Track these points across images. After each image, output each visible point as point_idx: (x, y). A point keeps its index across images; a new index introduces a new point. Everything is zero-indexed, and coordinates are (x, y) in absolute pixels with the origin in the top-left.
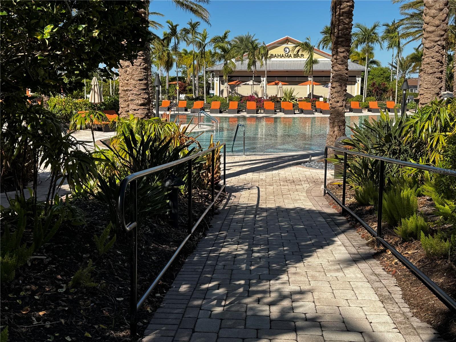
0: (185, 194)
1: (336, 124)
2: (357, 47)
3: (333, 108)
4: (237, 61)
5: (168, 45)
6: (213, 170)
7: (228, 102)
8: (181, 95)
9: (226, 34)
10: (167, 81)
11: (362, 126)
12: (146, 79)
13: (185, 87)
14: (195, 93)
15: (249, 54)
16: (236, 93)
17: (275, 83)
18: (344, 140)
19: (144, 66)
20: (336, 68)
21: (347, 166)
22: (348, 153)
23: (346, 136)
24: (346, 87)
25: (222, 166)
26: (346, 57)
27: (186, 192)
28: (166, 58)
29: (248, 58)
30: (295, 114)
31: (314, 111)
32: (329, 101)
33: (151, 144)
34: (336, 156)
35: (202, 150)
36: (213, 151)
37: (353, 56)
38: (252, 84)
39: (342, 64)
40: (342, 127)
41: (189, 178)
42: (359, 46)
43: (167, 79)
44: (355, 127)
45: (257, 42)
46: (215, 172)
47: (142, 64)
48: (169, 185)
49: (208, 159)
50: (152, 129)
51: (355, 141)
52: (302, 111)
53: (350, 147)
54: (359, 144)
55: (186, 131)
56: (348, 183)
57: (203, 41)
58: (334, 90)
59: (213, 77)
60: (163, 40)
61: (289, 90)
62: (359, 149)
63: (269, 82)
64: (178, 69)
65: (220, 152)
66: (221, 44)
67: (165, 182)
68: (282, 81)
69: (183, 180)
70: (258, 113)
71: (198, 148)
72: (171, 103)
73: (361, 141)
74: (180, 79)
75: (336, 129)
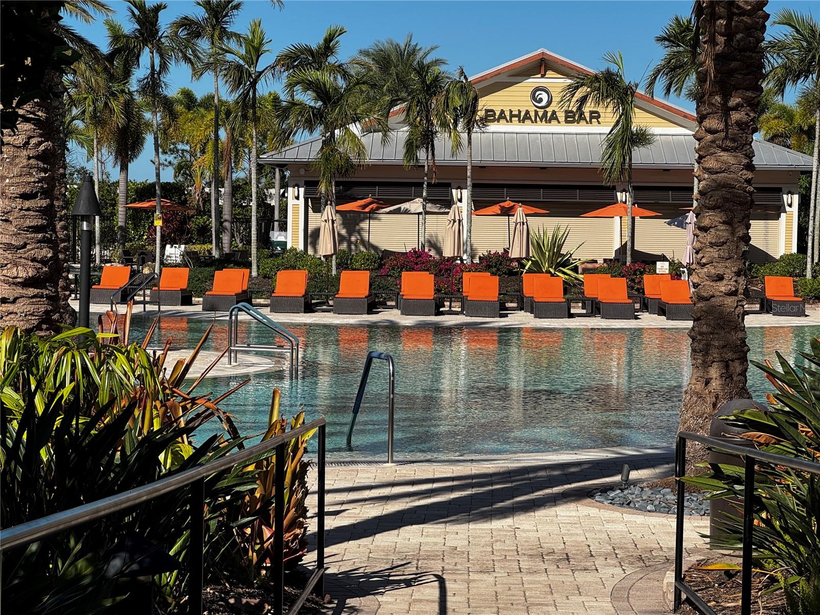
0: (178, 604)
1: (715, 354)
2: (781, 88)
3: (701, 298)
4: (367, 130)
5: (127, 74)
6: (280, 517)
7: (334, 272)
8: (169, 249)
9: (329, 39)
10: (121, 199)
11: (807, 364)
12: (47, 193)
13: (186, 219)
14: (219, 240)
15: (409, 109)
16: (363, 242)
17: (502, 208)
18: (743, 412)
19: (42, 148)
20: (711, 163)
21: (753, 504)
22: (758, 458)
23: (750, 397)
24: (748, 227)
25: (311, 502)
26: (746, 123)
27: (182, 595)
28: (119, 119)
29: (404, 122)
30: (571, 316)
31: (637, 306)
32: (690, 274)
33: (58, 423)
34: (715, 467)
35: (241, 446)
36: (281, 450)
37: (769, 122)
38: (421, 210)
39: (734, 149)
40: (737, 367)
41: (193, 546)
42: (789, 87)
43: (121, 190)
44: (780, 370)
45: (436, 69)
46: (285, 522)
47: (33, 141)
48: (121, 573)
49: (263, 477)
50: (66, 369)
51: (782, 418)
52: (595, 308)
53: (763, 437)
54: (796, 426)
55: (187, 376)
56: (762, 567)
57: (253, 62)
58: (709, 237)
59: (284, 185)
60: (111, 57)
61: (550, 235)
62: (796, 445)
63: (478, 204)
64: (162, 157)
65: (306, 450)
66: (313, 74)
67: (108, 559)
68: (524, 203)
69: (171, 553)
70: (442, 313)
71: (227, 436)
72: (133, 273)
73: (802, 418)
74: (169, 190)
75: (714, 372)
